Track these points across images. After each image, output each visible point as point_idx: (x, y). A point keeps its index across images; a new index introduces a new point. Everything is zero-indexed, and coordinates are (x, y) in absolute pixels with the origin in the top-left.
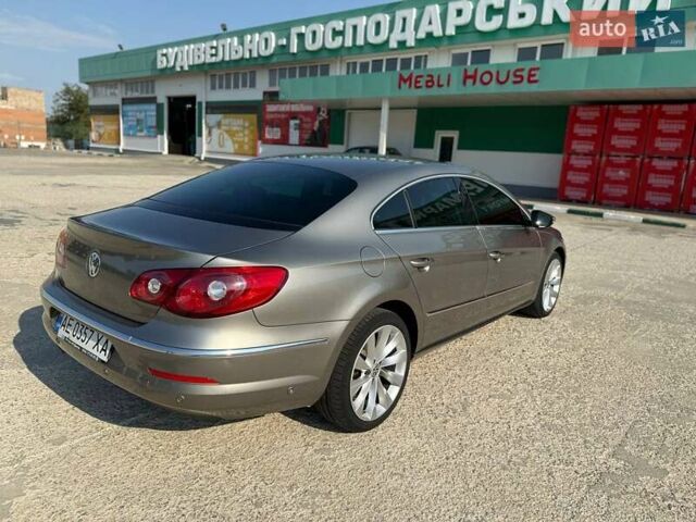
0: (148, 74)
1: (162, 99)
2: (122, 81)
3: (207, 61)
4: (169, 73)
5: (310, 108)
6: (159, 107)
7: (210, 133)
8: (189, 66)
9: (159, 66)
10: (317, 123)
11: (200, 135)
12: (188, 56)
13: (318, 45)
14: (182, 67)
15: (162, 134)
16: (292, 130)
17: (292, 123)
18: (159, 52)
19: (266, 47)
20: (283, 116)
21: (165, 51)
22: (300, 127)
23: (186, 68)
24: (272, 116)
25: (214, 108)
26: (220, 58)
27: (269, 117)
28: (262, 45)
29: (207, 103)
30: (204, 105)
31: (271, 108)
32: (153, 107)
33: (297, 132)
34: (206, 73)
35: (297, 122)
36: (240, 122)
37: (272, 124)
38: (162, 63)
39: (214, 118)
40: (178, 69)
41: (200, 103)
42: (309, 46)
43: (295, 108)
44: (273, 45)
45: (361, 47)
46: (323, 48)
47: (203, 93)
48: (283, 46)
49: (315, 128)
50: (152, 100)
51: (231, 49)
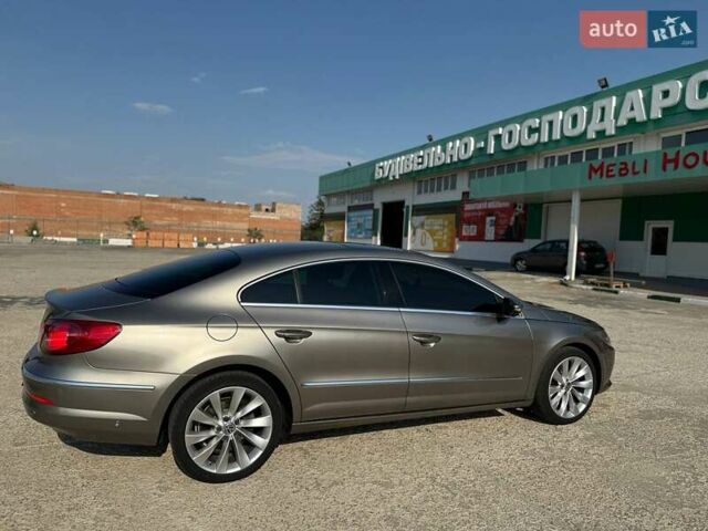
0: (368, 184)
1: (378, 206)
2: (348, 192)
3: (415, 169)
4: (384, 183)
5: (507, 205)
6: (376, 211)
7: (414, 234)
8: (400, 175)
9: (377, 177)
10: (513, 219)
11: (406, 235)
12: (399, 167)
13: (515, 143)
14: (394, 177)
15: (376, 235)
16: (487, 226)
17: (488, 219)
18: (377, 165)
19: (465, 152)
20: (480, 214)
21: (381, 164)
22: (496, 224)
23: (397, 177)
24: (469, 215)
25: (420, 210)
26: (425, 165)
27: (466, 215)
28: (462, 149)
29: (414, 206)
30: (411, 208)
31: (468, 207)
32: (371, 212)
33: (493, 228)
34: (414, 179)
35: (494, 218)
36: (440, 221)
37: (469, 222)
38: (379, 175)
39: (419, 219)
40: (391, 178)
41: (408, 207)
42: (506, 145)
43: (491, 205)
44: (472, 148)
45: (557, 141)
46: (520, 146)
47: (411, 197)
48: (481, 149)
49: (511, 224)
50: (371, 206)
51: (436, 157)
